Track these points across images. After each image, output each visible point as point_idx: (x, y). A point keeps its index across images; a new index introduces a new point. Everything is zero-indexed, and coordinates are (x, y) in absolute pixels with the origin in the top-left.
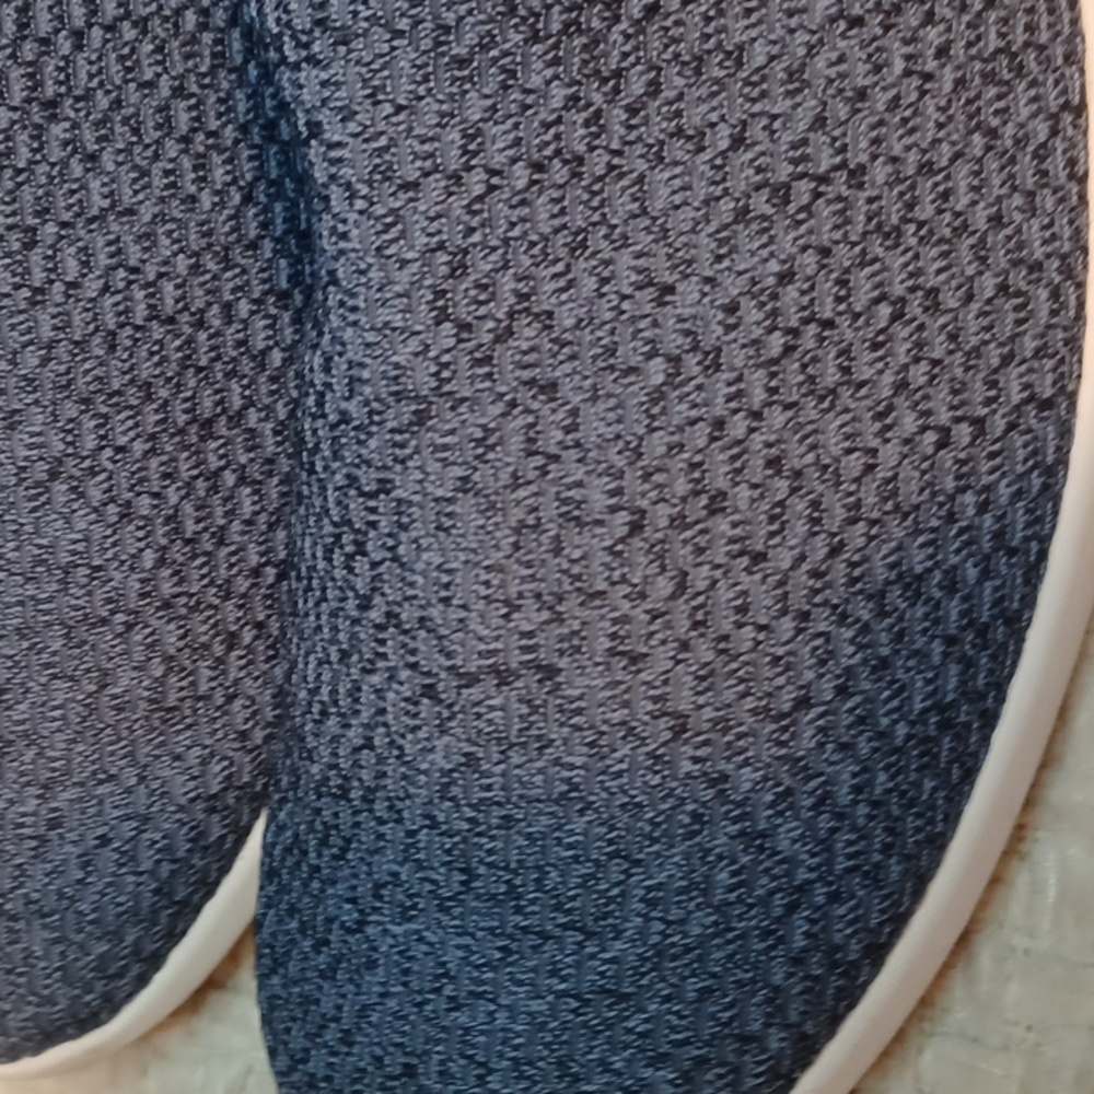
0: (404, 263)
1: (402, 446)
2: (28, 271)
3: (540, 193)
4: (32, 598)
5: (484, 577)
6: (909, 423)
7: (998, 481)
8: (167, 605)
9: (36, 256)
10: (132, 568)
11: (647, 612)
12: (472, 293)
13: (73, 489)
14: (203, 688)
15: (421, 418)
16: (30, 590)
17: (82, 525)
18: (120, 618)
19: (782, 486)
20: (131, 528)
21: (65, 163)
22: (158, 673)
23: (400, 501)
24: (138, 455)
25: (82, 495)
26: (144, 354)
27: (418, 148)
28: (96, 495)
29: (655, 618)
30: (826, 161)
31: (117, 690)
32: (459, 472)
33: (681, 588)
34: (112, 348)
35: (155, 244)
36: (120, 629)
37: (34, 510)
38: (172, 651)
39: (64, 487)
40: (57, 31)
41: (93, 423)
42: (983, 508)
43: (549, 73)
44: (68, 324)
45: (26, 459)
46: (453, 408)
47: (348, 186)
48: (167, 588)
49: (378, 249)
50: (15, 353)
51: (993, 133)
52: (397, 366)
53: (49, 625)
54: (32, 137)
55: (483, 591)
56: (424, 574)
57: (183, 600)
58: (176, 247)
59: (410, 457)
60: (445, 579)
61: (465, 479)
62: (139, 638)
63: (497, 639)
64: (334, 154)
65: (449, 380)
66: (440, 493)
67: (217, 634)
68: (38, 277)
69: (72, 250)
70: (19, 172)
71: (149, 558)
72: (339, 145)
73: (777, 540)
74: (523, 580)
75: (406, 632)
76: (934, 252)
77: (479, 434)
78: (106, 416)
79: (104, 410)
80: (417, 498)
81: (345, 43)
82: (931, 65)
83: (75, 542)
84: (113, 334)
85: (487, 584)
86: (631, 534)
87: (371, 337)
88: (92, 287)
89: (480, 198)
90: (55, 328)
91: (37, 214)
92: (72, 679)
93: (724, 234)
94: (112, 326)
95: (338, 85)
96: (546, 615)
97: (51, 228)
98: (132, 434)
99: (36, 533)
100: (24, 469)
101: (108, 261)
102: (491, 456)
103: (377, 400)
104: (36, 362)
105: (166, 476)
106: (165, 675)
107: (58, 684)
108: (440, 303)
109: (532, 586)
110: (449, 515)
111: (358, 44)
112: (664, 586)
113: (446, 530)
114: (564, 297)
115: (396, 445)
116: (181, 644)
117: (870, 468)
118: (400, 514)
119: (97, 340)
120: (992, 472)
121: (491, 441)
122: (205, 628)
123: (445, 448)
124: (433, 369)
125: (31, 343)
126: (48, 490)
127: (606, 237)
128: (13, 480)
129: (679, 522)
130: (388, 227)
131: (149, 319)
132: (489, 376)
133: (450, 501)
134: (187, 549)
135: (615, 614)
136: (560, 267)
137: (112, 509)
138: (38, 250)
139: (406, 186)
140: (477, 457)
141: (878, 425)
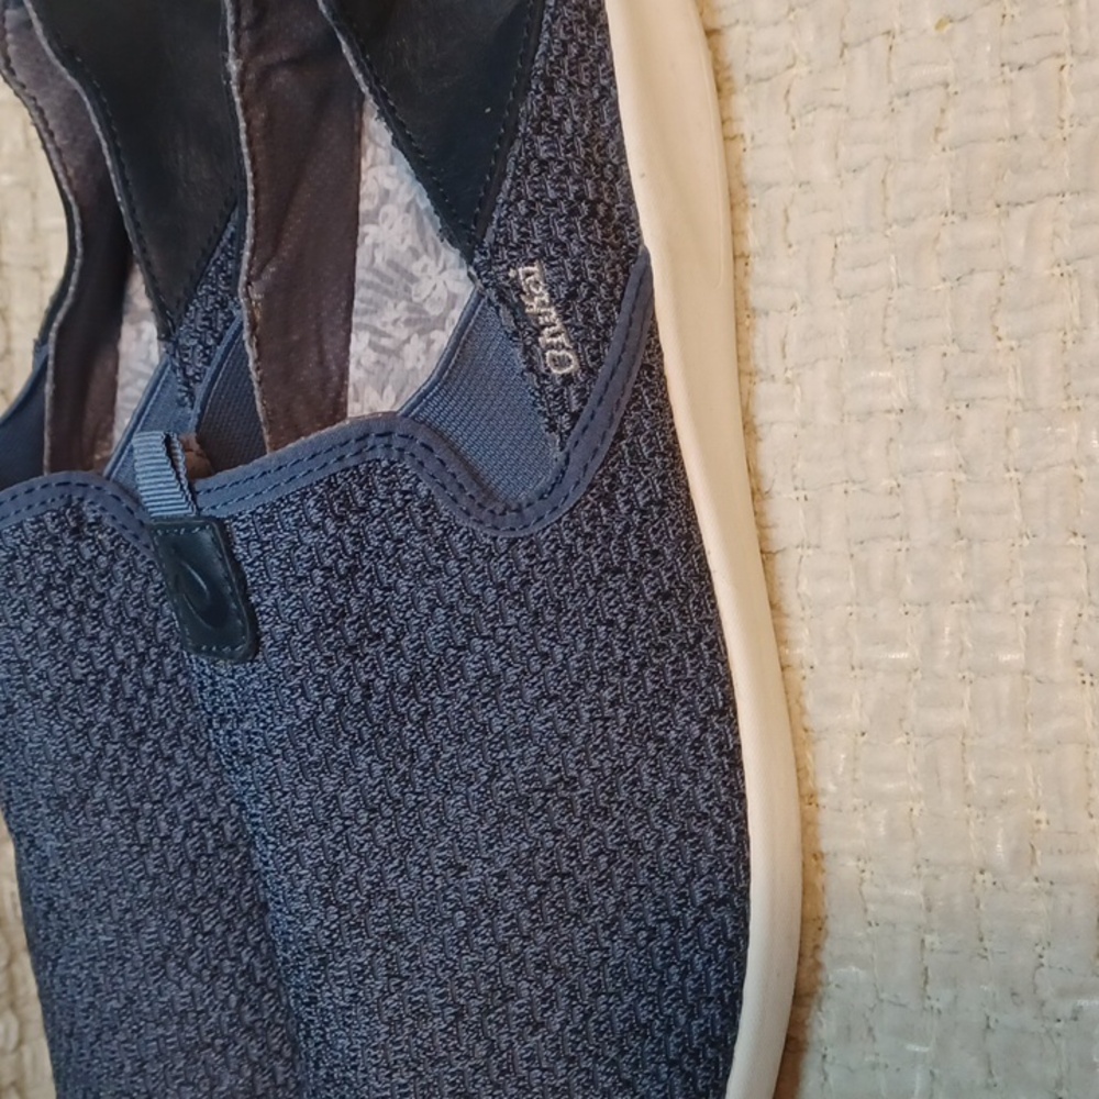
0: (301, 877)
1: (318, 977)
2: (136, 835)
3: (376, 824)
4: (162, 1036)
5: (373, 1053)
6: (629, 927)
7: (693, 956)
8: (248, 1029)
9: (140, 824)
10: (222, 1009)
11: (471, 1067)
12: (344, 887)
13: (179, 965)
14: (280, 1079)
15: (323, 961)
16: (160, 1031)
17: (187, 986)
18: (219, 1042)
19: (548, 978)
20: (219, 983)
21: (152, 766)
22: (249, 1074)
23: (322, 1010)
24: (219, 934)
25: (186, 967)
26: (216, 871)
27: (298, 811)
28: (194, 966)
29: (477, 1070)
30: (549, 778)
31: (223, 1088)
32: (351, 991)
33: (491, 1049)
34: (194, 872)
35: (215, 801)
36: (219, 1049)
37: (156, 981)
38: (255, 1059)
39: (173, 964)
40: (136, 691)
41: (187, 920)
42: (683, 975)
43: (369, 759)
44: (165, 861)
45: (148, 949)
46: (342, 955)
47: (263, 837)
48: (248, 1018)
49: (286, 870)
50: (134, 886)
51: (662, 740)
52: (306, 933)
53: (174, 1051)
54: (129, 756)
55: (374, 1062)
56: (341, 1051)
57: (259, 1024)
58: (229, 800)
59: (322, 984)
60: (353, 1054)
61: (355, 995)
62: (232, 1053)
63: (386, 1089)
64: (254, 820)
65: (336, 940)
66: (342, 1003)
67: (284, 1043)
68: (143, 836)
69: (163, 816)
70: (123, 778)
71: (233, 999)
72: (255, 815)
73: (549, 1013)
74: (396, 1053)
75: (338, 1085)
76: (633, 817)
77: (359, 968)
78: (196, 915)
79: (194, 910)
80: (331, 1007)
81: (250, 763)
82: (609, 712)
83: (183, 997)
84: (194, 863)
85: (375, 1057)
86: (456, 1020)
87: (290, 918)
88: (178, 836)
89: (340, 833)
90: (156, 866)
91: (137, 800)
92: (192, 1084)
93: (493, 830)
94: (192, 858)
95: (249, 784)
96: (412, 1074)
97: (148, 806)
98: (214, 922)
99: (160, 994)
100: (147, 956)
101: (187, 818)
102: (367, 981)
103: (299, 952)
104: (147, 889)
105: (238, 945)
106: (253, 1075)
107: (183, 1088)
108: (326, 895)
109: (402, 1056)
110: (349, 1017)
111: (257, 763)
112: (481, 1050)
113: (349, 1026)
114: (400, 880)
115: (314, 977)
116: (261, 1053)
117: (605, 960)
118: (323, 1016)
119: (184, 868)
120: (687, 951)
121: (367, 971)
122: (275, 1040)
123: (341, 977)
124: (327, 933)
125: (142, 878)
126: (163, 967)
127: (421, 841)
128: (142, 964)
129: (486, 1010)
130: (288, 859)
131: (217, 848)
132: (359, 934)
133: (349, 1008)
134: (258, 990)
135: (453, 1070)
136: (396, 863)
137: (206, 973)
138: (142, 821)
139: (296, 835)
140: (360, 982)
141: (607, 933)
